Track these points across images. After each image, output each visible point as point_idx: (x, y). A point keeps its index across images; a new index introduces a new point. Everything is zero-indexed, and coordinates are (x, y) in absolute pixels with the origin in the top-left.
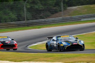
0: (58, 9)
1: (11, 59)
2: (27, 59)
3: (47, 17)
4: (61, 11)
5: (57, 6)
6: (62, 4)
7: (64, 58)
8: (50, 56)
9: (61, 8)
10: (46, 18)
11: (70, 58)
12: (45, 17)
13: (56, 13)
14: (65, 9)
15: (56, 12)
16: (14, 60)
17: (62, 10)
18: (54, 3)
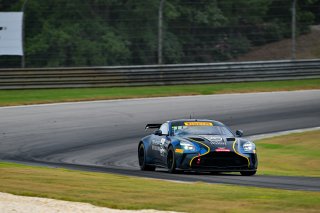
0: (277, 27)
1: (99, 196)
2: (158, 201)
3: (239, 53)
4: (288, 36)
5: (277, 19)
6: (294, 10)
7: (289, 205)
8: (238, 197)
9: (289, 26)
10: (235, 58)
11: (313, 207)
12: (229, 55)
13: (269, 42)
14: (303, 30)
15: (271, 38)
16: (112, 203)
17: (294, 35)
18: (266, 8)
